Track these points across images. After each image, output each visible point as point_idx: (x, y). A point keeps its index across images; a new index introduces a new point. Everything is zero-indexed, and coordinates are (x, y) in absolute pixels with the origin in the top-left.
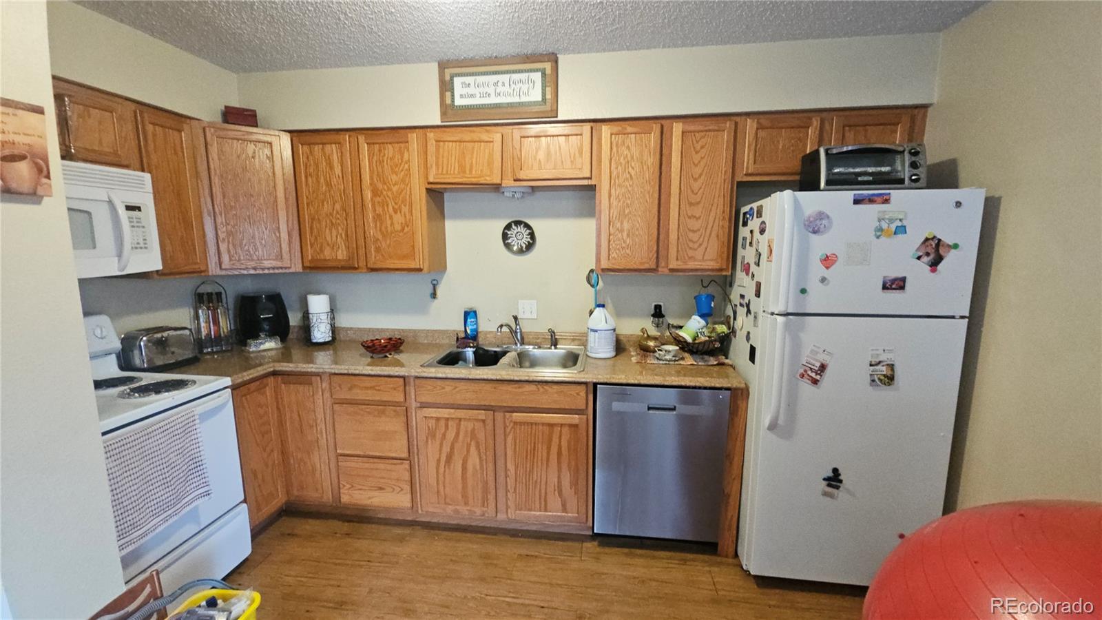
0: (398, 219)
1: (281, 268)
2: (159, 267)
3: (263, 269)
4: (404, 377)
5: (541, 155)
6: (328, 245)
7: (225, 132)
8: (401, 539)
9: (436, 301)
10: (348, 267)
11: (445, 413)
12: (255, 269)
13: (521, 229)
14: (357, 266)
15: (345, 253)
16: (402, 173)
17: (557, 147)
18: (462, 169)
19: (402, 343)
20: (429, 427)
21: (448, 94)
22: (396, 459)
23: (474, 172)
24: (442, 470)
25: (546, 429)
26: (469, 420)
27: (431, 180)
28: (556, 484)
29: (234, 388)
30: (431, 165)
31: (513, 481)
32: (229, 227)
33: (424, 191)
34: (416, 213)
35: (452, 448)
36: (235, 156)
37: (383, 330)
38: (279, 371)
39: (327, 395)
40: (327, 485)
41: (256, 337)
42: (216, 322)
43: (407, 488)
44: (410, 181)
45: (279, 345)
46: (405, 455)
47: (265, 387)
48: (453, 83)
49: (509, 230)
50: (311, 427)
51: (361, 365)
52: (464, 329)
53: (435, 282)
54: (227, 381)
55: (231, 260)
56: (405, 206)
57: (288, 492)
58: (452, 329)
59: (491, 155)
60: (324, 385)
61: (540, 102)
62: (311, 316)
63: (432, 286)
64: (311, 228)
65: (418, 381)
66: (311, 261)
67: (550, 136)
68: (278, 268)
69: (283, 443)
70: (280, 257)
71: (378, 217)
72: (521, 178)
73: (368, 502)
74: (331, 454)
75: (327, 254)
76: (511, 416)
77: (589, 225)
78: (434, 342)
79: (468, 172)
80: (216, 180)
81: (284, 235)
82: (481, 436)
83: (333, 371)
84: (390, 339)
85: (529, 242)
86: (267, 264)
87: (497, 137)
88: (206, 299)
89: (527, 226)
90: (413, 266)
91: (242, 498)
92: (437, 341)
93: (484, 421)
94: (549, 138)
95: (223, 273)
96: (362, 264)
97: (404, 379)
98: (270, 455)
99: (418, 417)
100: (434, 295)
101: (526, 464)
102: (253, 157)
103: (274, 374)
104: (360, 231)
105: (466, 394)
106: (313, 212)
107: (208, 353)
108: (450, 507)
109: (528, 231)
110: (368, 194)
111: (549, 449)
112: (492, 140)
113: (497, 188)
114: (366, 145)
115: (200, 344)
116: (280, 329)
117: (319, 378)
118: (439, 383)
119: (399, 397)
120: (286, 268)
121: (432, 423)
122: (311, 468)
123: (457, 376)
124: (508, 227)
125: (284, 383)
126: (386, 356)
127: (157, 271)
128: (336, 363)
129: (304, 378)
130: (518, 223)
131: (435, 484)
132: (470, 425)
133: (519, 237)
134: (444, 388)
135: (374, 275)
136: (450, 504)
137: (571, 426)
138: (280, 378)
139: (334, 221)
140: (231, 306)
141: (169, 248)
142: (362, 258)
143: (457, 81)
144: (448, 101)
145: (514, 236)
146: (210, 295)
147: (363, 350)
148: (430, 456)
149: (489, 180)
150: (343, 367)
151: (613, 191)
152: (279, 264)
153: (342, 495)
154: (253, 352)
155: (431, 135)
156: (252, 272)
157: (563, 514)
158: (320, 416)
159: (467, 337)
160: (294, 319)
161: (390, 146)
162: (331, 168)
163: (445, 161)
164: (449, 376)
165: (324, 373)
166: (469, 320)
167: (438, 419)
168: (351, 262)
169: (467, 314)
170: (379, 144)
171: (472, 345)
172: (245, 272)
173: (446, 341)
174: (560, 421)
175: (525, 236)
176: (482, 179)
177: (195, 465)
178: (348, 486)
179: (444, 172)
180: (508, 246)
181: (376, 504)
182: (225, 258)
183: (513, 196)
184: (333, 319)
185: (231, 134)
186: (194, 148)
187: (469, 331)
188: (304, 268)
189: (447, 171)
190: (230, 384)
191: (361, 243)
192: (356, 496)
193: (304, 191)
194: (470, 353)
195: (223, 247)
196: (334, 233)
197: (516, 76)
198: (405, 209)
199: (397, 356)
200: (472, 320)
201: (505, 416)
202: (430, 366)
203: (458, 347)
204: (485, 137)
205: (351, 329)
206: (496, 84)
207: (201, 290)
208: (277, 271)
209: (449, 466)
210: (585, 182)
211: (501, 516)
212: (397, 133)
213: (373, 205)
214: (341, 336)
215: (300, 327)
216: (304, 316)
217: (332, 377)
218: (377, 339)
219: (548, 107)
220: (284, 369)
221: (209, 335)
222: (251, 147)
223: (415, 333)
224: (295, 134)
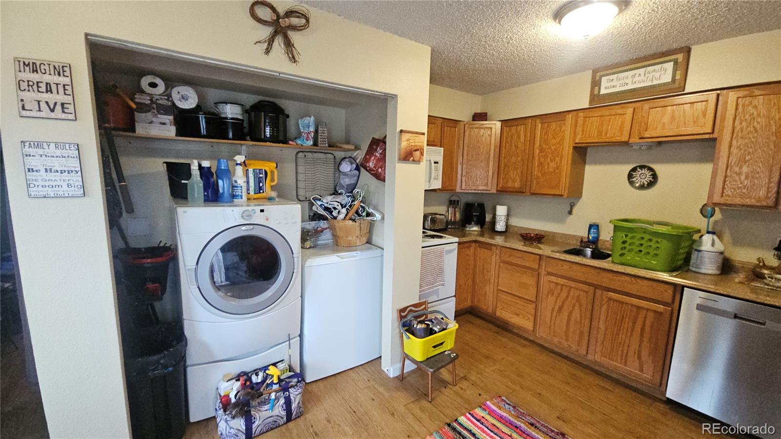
0: (553, 165)
1: (487, 190)
2: (440, 187)
3: (478, 190)
4: (540, 255)
5: (666, 119)
6: (511, 179)
7: (473, 125)
8: (524, 346)
9: (571, 216)
10: (519, 192)
11: (562, 281)
12: (475, 190)
13: (645, 171)
14: (524, 191)
15: (519, 184)
16: (559, 138)
17: (682, 111)
18: (600, 133)
19: (544, 237)
20: (550, 287)
21: (596, 88)
22: (528, 300)
23: (608, 135)
24: (554, 314)
25: (634, 309)
26: (577, 289)
27: (577, 141)
28: (637, 349)
29: (459, 243)
30: (578, 133)
31: (602, 337)
32: (467, 170)
33: (572, 148)
34: (564, 161)
35: (563, 303)
36: (475, 136)
37: (535, 230)
38: (479, 241)
39: (498, 257)
40: (490, 304)
41: (470, 224)
42: (455, 215)
43: (532, 318)
44: (563, 143)
45: (479, 229)
46: (534, 300)
47: (470, 247)
48: (601, 81)
49: (634, 172)
50: (488, 272)
51: (519, 245)
52: (587, 236)
53: (573, 204)
54: (456, 240)
55: (466, 185)
56: (558, 157)
57: (472, 301)
58: (579, 235)
59: (623, 123)
60: (497, 252)
61: (669, 82)
62: (496, 216)
63: (570, 206)
64: (504, 170)
65: (548, 259)
66: (501, 188)
67: (676, 105)
68: (485, 190)
69: (474, 276)
70: (487, 185)
71: (540, 164)
72: (645, 137)
73: (509, 320)
74: (495, 289)
75: (510, 184)
76: (607, 294)
77: (707, 169)
78: (566, 242)
79: (603, 134)
80: (466, 148)
81: (490, 174)
82: (584, 301)
83: (503, 245)
84: (537, 234)
85: (650, 181)
86: (481, 188)
87: (630, 111)
88: (452, 203)
89: (650, 169)
90: (557, 193)
91: (454, 295)
92: (568, 241)
93: (587, 292)
94: (675, 106)
95: (462, 191)
96: (528, 189)
97: (540, 257)
98: (467, 280)
99: (544, 279)
100: (570, 213)
101: (614, 329)
102: (483, 136)
103: (476, 241)
104: (529, 173)
105: (578, 273)
106: (506, 162)
107: (450, 228)
108: (556, 338)
109: (651, 173)
110: (537, 152)
111: (634, 323)
112: (624, 113)
113: (626, 144)
114: (540, 124)
115: (448, 223)
116: (481, 222)
117: (495, 248)
118: (561, 262)
119: (536, 266)
120: (489, 190)
121: (552, 285)
122: (484, 293)
123: (573, 260)
124: (634, 170)
125: (479, 247)
126: (533, 243)
127: (439, 189)
128: (506, 242)
129: (488, 246)
130: (642, 167)
131: (549, 321)
132: (577, 293)
133: (643, 177)
134: (562, 266)
135: (534, 198)
136: (556, 337)
137: (655, 312)
138: (477, 244)
139: (516, 166)
140: (462, 207)
141: (444, 179)
142: (528, 187)
143: (604, 79)
144: (596, 92)
145: (638, 176)
146: (454, 201)
147: (521, 238)
148: (549, 303)
149: (618, 139)
150: (508, 244)
151: (734, 142)
152: (486, 188)
153: (497, 311)
154: (468, 230)
155: (581, 114)
156: (473, 191)
157: (640, 373)
158: (493, 267)
159: (589, 241)
160: (488, 218)
161: (554, 123)
162: (519, 138)
163: (588, 129)
164: (568, 259)
165: (498, 245)
166: (592, 230)
167: (557, 284)
168: (521, 190)
169: (591, 226)
170: (548, 122)
171: (591, 247)
172: (470, 191)
173: (574, 242)
174: (646, 306)
175: (648, 176)
176: (614, 138)
177: (441, 272)
178: (501, 308)
179: (587, 136)
180: (631, 183)
181: (513, 322)
182: (464, 184)
183: (640, 148)
184: (507, 220)
185: (475, 126)
186: (460, 134)
187: (590, 238)
188: (497, 191)
189: (589, 135)
190: (458, 241)
191: (529, 178)
192: (505, 314)
193: (504, 151)
194: (589, 251)
195: (464, 179)
196: (515, 173)
197: (650, 69)
198: (558, 159)
199: (539, 245)
200: (595, 231)
201: (602, 293)
202: (557, 252)
203: (580, 246)
204: (620, 111)
205: (516, 227)
206: (634, 76)
207: (451, 199)
208: (484, 192)
209: (560, 313)
210: (707, 136)
211: (590, 357)
212: (560, 116)
213: (539, 158)
214: (511, 230)
215: (490, 222)
216: (493, 217)
217: (502, 248)
218: (529, 233)
219: (677, 85)
220: (480, 240)
221: (451, 220)
222: (482, 131)
223: (554, 234)
224: (504, 122)
